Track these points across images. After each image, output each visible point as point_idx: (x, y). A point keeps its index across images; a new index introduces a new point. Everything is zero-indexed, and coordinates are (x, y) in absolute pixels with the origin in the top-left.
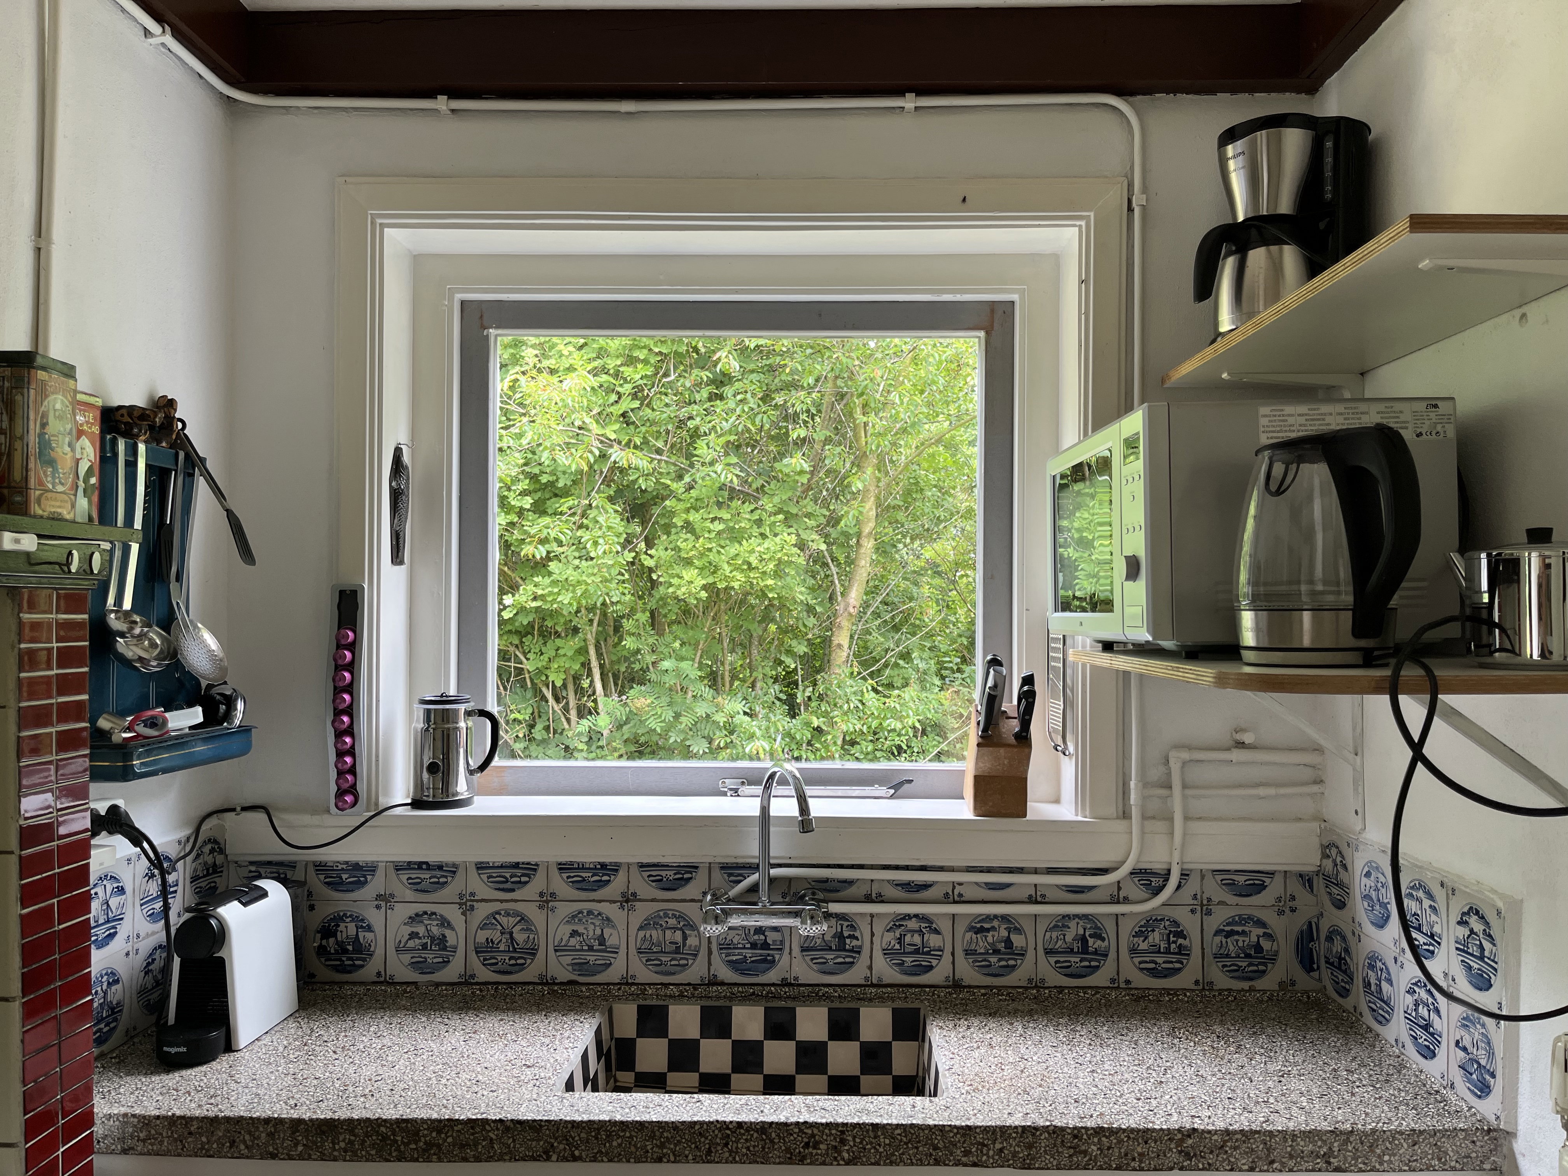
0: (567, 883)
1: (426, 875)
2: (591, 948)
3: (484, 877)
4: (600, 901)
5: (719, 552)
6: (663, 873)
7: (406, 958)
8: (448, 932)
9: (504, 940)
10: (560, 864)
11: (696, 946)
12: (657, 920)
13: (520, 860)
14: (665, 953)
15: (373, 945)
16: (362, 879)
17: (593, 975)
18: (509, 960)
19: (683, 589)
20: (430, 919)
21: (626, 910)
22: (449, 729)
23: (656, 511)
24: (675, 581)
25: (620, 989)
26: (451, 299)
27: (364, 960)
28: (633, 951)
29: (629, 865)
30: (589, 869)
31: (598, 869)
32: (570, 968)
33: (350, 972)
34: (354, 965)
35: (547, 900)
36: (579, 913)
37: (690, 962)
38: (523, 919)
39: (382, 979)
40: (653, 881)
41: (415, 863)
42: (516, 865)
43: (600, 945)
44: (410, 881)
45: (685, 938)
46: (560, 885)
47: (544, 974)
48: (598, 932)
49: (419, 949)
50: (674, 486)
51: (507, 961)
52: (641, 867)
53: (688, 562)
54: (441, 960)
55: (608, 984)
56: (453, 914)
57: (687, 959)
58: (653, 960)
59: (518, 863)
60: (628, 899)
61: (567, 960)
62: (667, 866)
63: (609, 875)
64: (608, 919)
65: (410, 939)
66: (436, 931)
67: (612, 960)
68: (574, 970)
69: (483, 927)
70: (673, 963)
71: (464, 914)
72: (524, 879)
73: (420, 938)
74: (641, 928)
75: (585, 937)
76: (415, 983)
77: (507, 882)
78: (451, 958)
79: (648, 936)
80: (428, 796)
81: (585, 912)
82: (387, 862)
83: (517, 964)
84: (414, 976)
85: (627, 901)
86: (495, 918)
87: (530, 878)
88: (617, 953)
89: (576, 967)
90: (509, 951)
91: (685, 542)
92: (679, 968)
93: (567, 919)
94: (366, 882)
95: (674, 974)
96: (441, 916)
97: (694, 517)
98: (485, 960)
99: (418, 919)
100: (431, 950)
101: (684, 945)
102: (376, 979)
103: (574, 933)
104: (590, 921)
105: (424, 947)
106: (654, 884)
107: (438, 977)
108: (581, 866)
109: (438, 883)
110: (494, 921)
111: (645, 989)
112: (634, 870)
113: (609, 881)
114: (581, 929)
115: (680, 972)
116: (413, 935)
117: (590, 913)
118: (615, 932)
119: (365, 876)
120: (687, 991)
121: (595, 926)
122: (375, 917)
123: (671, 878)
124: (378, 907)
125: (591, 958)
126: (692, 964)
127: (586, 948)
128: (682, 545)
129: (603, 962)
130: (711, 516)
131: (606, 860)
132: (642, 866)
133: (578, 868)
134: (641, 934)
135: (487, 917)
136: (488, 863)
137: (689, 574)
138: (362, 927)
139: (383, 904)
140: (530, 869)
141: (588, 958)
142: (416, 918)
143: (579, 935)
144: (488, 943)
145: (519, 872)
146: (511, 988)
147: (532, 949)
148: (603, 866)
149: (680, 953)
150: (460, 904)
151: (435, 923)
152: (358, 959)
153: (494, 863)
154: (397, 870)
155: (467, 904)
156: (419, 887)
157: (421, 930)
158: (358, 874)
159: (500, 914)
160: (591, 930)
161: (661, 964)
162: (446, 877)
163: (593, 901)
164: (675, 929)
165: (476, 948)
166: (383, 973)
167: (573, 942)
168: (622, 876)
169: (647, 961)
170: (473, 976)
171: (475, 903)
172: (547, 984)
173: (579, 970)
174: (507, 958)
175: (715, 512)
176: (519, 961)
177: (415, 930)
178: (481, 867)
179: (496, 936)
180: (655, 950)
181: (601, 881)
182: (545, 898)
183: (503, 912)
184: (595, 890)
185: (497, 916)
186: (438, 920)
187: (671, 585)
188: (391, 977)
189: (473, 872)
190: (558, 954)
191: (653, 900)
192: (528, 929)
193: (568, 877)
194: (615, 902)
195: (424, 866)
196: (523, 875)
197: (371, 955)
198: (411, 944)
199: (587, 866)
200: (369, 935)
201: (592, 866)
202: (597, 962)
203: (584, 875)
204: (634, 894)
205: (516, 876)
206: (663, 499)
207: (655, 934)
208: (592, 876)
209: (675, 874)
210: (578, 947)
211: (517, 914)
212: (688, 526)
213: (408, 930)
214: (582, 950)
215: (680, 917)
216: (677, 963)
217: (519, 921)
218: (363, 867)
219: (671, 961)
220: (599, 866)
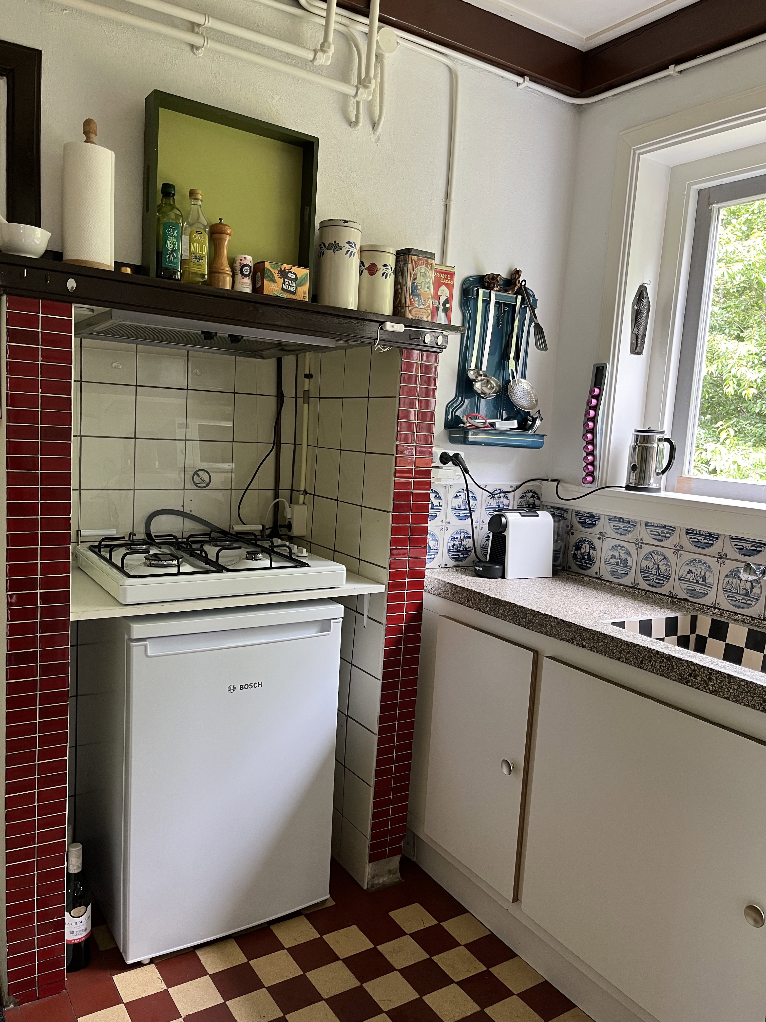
0: (689, 541)
1: (622, 525)
2: (698, 582)
3: (649, 530)
4: (706, 555)
6: (744, 545)
7: (609, 568)
8: (629, 558)
10: (687, 530)
11: (758, 594)
12: (737, 573)
13: (667, 524)
14: (739, 594)
15: (595, 557)
16: (594, 522)
18: (656, 580)
20: (621, 549)
21: (720, 563)
22: (647, 446)
25: (709, 609)
26: (689, 190)
27: (591, 564)
28: (720, 589)
29: (724, 536)
30: (702, 535)
31: (707, 536)
33: (585, 570)
35: (678, 549)
36: (694, 560)
37: (754, 603)
39: (598, 576)
40: (737, 549)
41: (618, 518)
42: (664, 527)
43: (703, 581)
44: (615, 527)
45: (752, 587)
46: (686, 542)
47: (672, 591)
48: (703, 574)
49: (614, 565)
51: (655, 580)
52: (731, 538)
54: (624, 572)
55: (703, 605)
56: (632, 548)
57: (752, 601)
58: (732, 597)
59: (666, 526)
60: (722, 557)
61: (685, 586)
62: (747, 541)
63: (713, 541)
64: (709, 567)
65: (611, 558)
66: (623, 557)
67: (709, 592)
68: (687, 593)
69: (645, 559)
70: (743, 601)
71: (637, 549)
72: (668, 535)
73: (616, 559)
75: (695, 575)
76: (611, 582)
77: (659, 535)
78: (629, 572)
79: (730, 581)
80: (631, 483)
81: (697, 560)
82: (605, 515)
83: (659, 583)
84: (611, 578)
86: (651, 555)
88: (712, 588)
89: (689, 592)
90: (656, 575)
92: (746, 605)
93: (687, 562)
94: (595, 525)
95: (743, 608)
98: (644, 577)
99: (616, 548)
100: (620, 566)
101: (751, 592)
102: (595, 576)
103: (690, 572)
104: (699, 566)
105: (617, 563)
107: (621, 581)
108: (698, 533)
109: (627, 530)
110: (651, 556)
111: (723, 613)
112: (727, 539)
115: (748, 608)
116: (613, 557)
117: (700, 561)
118: (712, 575)
119: (595, 521)
120: (747, 620)
121: (702, 570)
122: (597, 543)
123: (748, 549)
124: (599, 538)
126: (755, 605)
127: (695, 581)
129: (703, 592)
131: (712, 531)
133: (696, 534)
134: (727, 579)
135: (648, 554)
136: (651, 523)
138: (592, 548)
139: (601, 537)
140: (672, 530)
141: (696, 587)
142: (615, 547)
143: (692, 573)
144: (647, 568)
145: (666, 531)
146: (653, 595)
147: (668, 576)
148: (710, 535)
149: (747, 596)
150: (636, 544)
151: (623, 552)
152: (589, 564)
155: (639, 544)
163: (703, 554)
166: (598, 573)
168: (720, 542)
170: (638, 585)
171: (642, 545)
172: (673, 597)
179: (651, 565)
188: (602, 576)
189: (643, 527)
191: (736, 560)
192: (667, 565)
194: (714, 557)
197: (594, 563)
204: (725, 555)
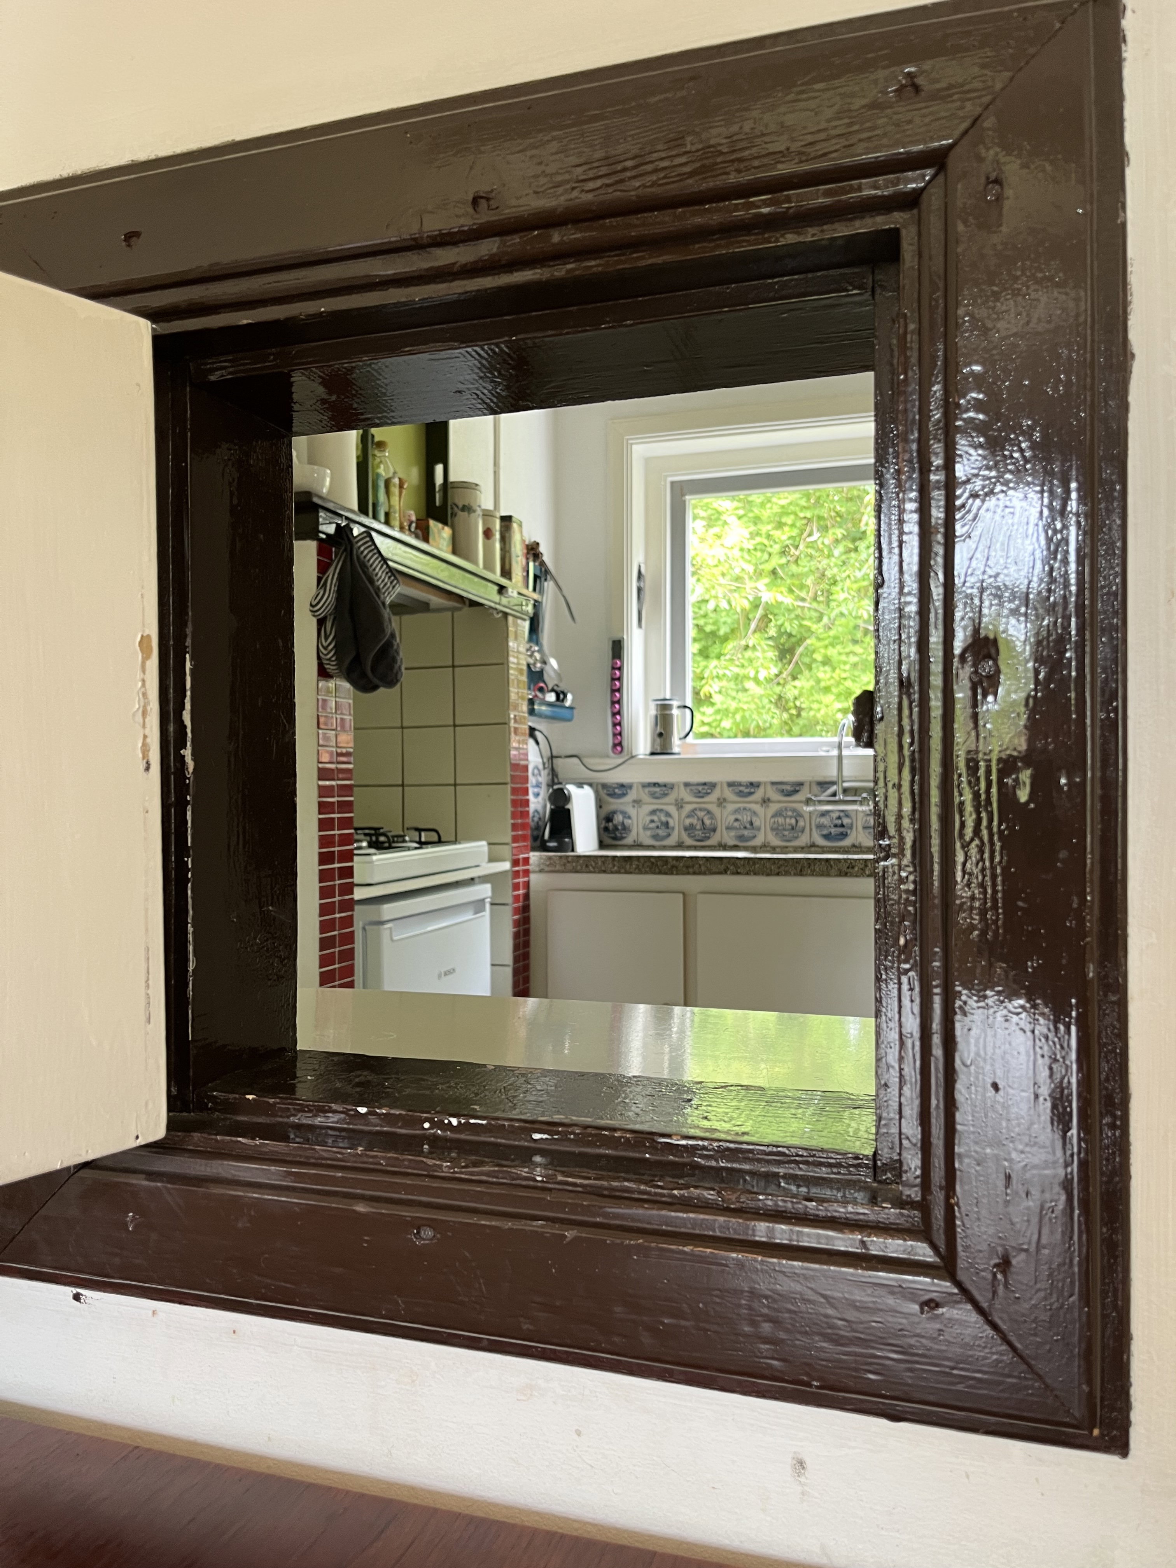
1: (657, 789)
2: (745, 828)
4: (750, 803)
7: (649, 833)
13: (707, 781)
21: (764, 807)
22: (668, 714)
23: (800, 650)
26: (665, 481)
28: (768, 829)
29: (765, 783)
35: (721, 802)
38: (709, 812)
39: (637, 844)
42: (705, 784)
45: (797, 821)
46: (729, 794)
47: (721, 841)
50: (814, 627)
56: (672, 810)
60: (766, 801)
61: (733, 833)
66: (664, 819)
69: (688, 816)
71: (678, 810)
74: (773, 816)
80: (658, 749)
82: (637, 783)
84: (653, 842)
85: (764, 802)
102: (633, 844)
103: (737, 820)
107: (665, 842)
112: (769, 787)
114: (739, 817)
116: (652, 821)
117: (745, 809)
122: (632, 812)
124: (634, 806)
125: (746, 833)
131: (753, 780)
132: (773, 783)
139: (636, 805)
140: (713, 786)
142: (653, 812)
148: (752, 784)
150: (676, 805)
155: (679, 805)
157: (655, 818)
160: (745, 818)
163: (747, 802)
164: (791, 817)
166: (637, 840)
168: (761, 790)
170: (683, 843)
171: (683, 804)
172: (722, 846)
178: (687, 785)
179: (694, 821)
188: (641, 843)
189: (682, 787)
191: (779, 802)
194: (758, 803)
204: (769, 799)
206: (805, 639)
207: (781, 820)
211: (705, 810)
213: (648, 819)
215: (794, 810)
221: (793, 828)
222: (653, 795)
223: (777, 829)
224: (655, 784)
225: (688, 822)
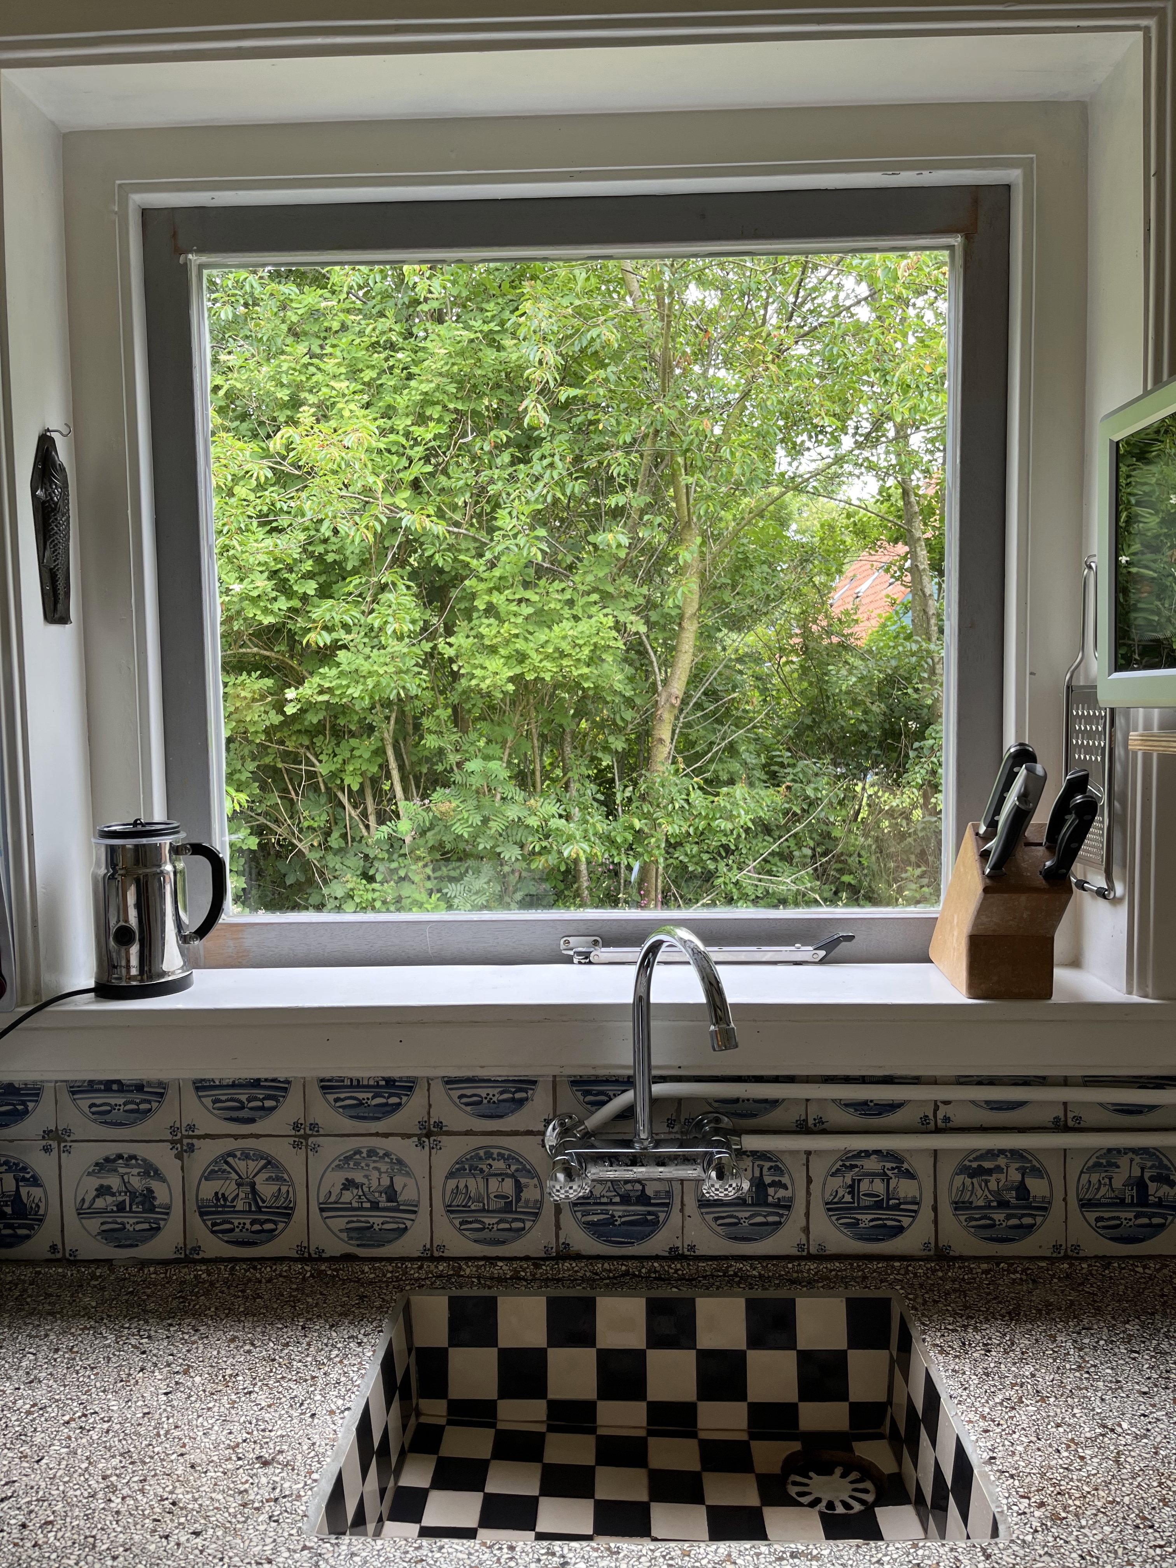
0: (335, 1108)
1: (117, 1100)
2: (375, 1206)
3: (208, 1101)
4: (386, 1135)
5: (526, 639)
6: (483, 1092)
7: (94, 1225)
8: (155, 1185)
9: (242, 1195)
10: (322, 1081)
11: (536, 1201)
12: (475, 1162)
13: (263, 1075)
14: (488, 1211)
15: (42, 1205)
16: (20, 1107)
17: (379, 1246)
18: (252, 1224)
19: (488, 682)
20: (127, 1166)
21: (427, 1148)
22: (146, 875)
23: (454, 593)
24: (478, 672)
25: (421, 1268)
26: (124, 202)
27: (30, 1227)
28: (439, 1209)
29: (429, 1080)
30: (368, 1086)
31: (382, 1087)
32: (344, 1235)
33: (10, 1245)
34: (15, 1236)
35: (305, 1135)
36: (355, 1153)
37: (528, 1224)
38: (270, 1163)
39: (59, 1256)
40: (467, 1104)
41: (100, 1082)
42: (256, 1083)
43: (389, 1200)
44: (94, 1109)
45: (519, 1188)
46: (325, 1112)
47: (305, 1244)
48: (386, 1182)
49: (112, 1211)
50: (474, 563)
51: (248, 1226)
52: (448, 1083)
53: (493, 650)
54: (146, 1226)
55: (403, 1259)
56: (162, 1157)
57: (523, 1221)
58: (471, 1223)
59: (258, 1080)
60: (429, 1132)
61: (339, 1223)
62: (489, 1081)
63: (399, 1096)
64: (400, 1162)
65: (97, 1196)
66: (137, 1183)
67: (408, 1223)
68: (351, 1238)
69: (209, 1176)
70: (502, 1226)
71: (179, 1156)
72: (269, 1103)
73: (113, 1195)
74: (451, 1175)
75: (366, 1189)
76: (109, 1262)
77: (242, 1107)
78: (162, 1223)
79: (462, 1185)
80: (120, 979)
81: (364, 1151)
82: (56, 1082)
83: (262, 1231)
84: (106, 1251)
85: (428, 1135)
86: (227, 1163)
87: (278, 1101)
88: (415, 1212)
89: (354, 1235)
90: (250, 1211)
91: (488, 628)
92: (512, 1234)
93: (337, 1162)
94: (26, 1112)
95: (503, 1243)
96: (144, 1160)
97: (497, 599)
98: (214, 1225)
99: (109, 1166)
100: (131, 1211)
101: (518, 1199)
102: (50, 1256)
103: (349, 1184)
104: (372, 1165)
105: (121, 1207)
106: (469, 1108)
107: (145, 1251)
108: (355, 1083)
109: (137, 1111)
110: (225, 1167)
111: (460, 1268)
112: (438, 1089)
113: (400, 1104)
114: (359, 1177)
115: (515, 1239)
116: (103, 1191)
117: (372, 1152)
118: (411, 1182)
119: (24, 1103)
120: (524, 1270)
121: (380, 1173)
122: (42, 1165)
123: (495, 1099)
124: (47, 1149)
125: (376, 1220)
126: (531, 1228)
127: (368, 1205)
128: (484, 630)
129: (395, 1226)
130: (517, 596)
131: (395, 1074)
132: (449, 1081)
133: (351, 1086)
134: (452, 1184)
135: (215, 1162)
136: (213, 1080)
137: (494, 664)
138: (24, 1179)
139: (54, 1144)
141: (371, 1220)
142: (106, 1165)
143: (357, 1186)
144: (218, 1200)
145: (260, 1093)
146: (255, 1268)
147: (285, 1208)
148: (390, 1082)
149: (511, 1212)
150: (173, 1142)
151: (135, 1171)
152: (20, 1227)
153: (221, 1080)
154: (74, 1093)
155: (183, 1142)
156: (108, 1118)
157: (114, 1182)
158: (14, 1099)
159: (235, 1156)
161: (484, 1229)
162: (149, 1102)
163: (377, 1134)
164: (503, 1176)
165: (199, 1207)
166: (60, 1246)
167: (347, 1196)
168: (418, 1096)
169: (461, 1224)
170: (197, 1249)
171: (195, 1141)
172: (309, 1260)
173: (358, 1239)
174: (248, 1222)
175: (521, 593)
176: (268, 1226)
177: (105, 1182)
178: (201, 1086)
180: (473, 1208)
181: (386, 1104)
182: (302, 1132)
183: (238, 1154)
184: (378, 1119)
185: (230, 1159)
186: (139, 1166)
187: (473, 677)
188: (73, 1252)
189: (189, 1094)
190: (325, 1214)
191: (468, 1133)
192: (278, 1179)
193: (337, 1100)
194: (409, 1136)
195: (115, 1087)
196: (268, 1097)
197: (41, 1220)
198: (100, 1203)
199: (365, 1083)
200: (36, 1192)
201: (372, 1083)
202: (386, 1226)
203: (360, 1096)
204: (439, 1125)
205: (256, 1099)
206: (463, 579)
207: (474, 1185)
208: (373, 1098)
209: (501, 1093)
210: (355, 1205)
211: (260, 1155)
212: (491, 610)
213: (94, 1183)
214: (361, 1209)
215: (509, 1158)
216: (507, 1226)
217: (264, 1167)
218: (20, 1089)
219: (498, 1223)
220: (383, 1083)
221: (508, 1208)
222: (103, 1116)
223: (464, 1209)
224: (108, 1086)
225: (208, 1190)
